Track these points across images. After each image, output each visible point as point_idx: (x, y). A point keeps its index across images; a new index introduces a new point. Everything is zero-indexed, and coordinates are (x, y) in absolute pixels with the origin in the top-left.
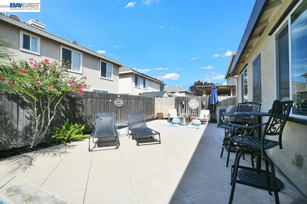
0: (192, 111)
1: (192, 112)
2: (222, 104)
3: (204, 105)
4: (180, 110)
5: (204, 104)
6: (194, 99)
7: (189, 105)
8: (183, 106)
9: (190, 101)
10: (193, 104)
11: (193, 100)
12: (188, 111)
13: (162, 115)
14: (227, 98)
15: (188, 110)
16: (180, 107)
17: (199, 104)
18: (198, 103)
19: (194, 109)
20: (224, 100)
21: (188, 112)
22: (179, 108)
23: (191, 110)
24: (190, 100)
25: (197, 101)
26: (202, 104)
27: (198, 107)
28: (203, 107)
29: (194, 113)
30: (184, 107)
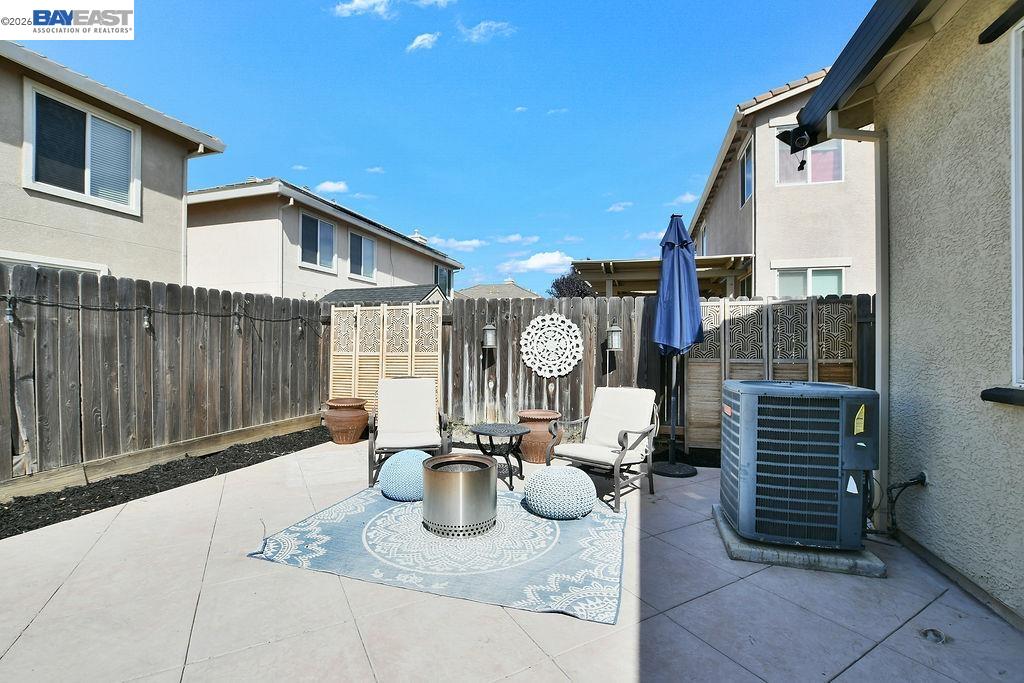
0: (539, 387)
1: (539, 397)
2: (725, 349)
3: (612, 353)
4: (470, 384)
5: (616, 343)
6: (555, 316)
7: (523, 350)
8: (488, 358)
9: (529, 329)
10: (552, 345)
11: (548, 323)
12: (516, 386)
13: (360, 412)
14: (751, 310)
15: (516, 380)
16: (471, 366)
17: (581, 348)
18: (580, 341)
19: (556, 374)
20: (732, 321)
21: (515, 396)
22: (467, 368)
23: (538, 385)
24: (533, 322)
25: (575, 326)
26: (604, 346)
27: (575, 362)
28: (607, 366)
29: (551, 406)
30: (492, 362)
